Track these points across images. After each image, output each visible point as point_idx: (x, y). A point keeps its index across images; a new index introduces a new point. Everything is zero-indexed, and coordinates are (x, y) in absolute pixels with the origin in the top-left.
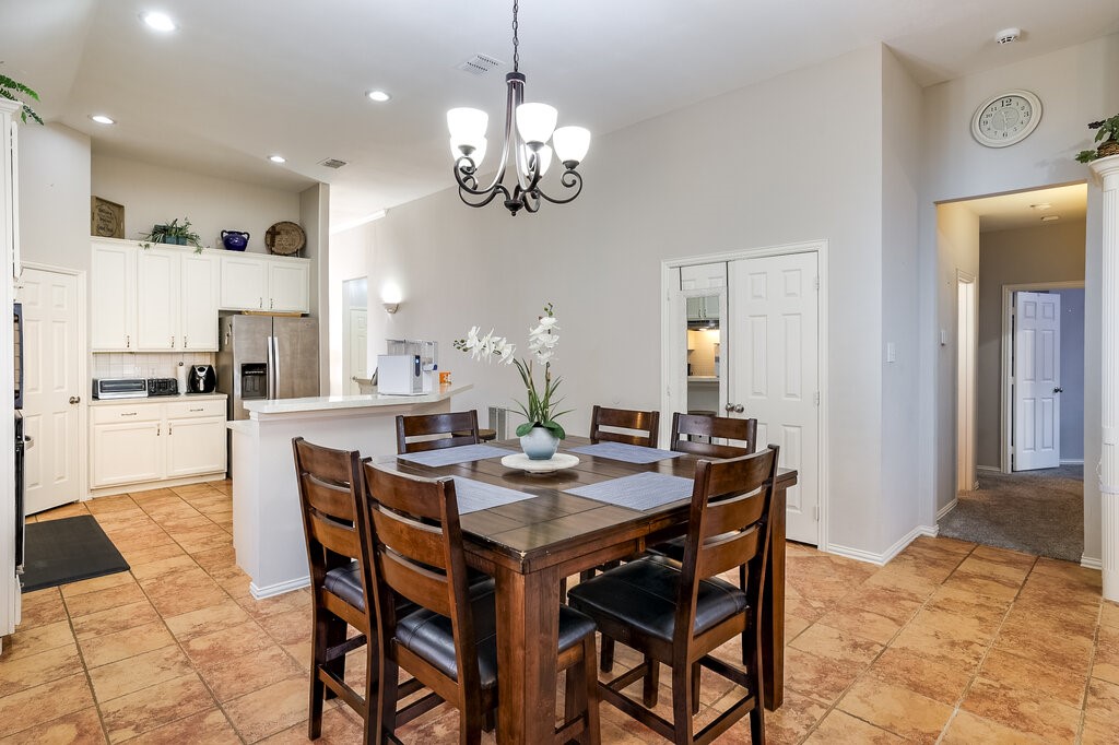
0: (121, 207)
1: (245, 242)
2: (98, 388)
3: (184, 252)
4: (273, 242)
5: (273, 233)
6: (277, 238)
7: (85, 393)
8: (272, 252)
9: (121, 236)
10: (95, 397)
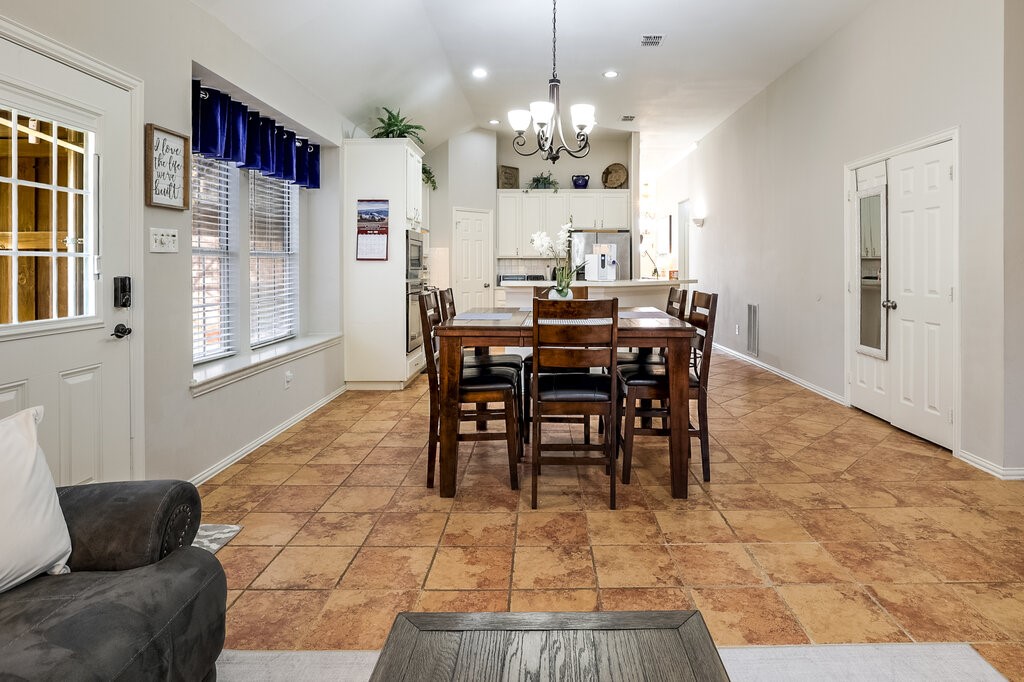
0: (517, 169)
1: (587, 182)
2: (499, 280)
3: (549, 192)
4: (606, 179)
5: (607, 173)
6: (609, 176)
7: (492, 282)
8: (606, 187)
9: (518, 187)
10: (499, 285)
